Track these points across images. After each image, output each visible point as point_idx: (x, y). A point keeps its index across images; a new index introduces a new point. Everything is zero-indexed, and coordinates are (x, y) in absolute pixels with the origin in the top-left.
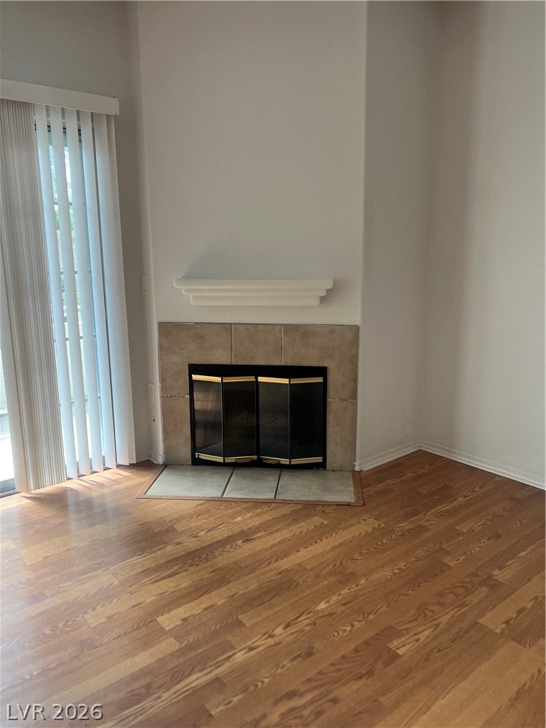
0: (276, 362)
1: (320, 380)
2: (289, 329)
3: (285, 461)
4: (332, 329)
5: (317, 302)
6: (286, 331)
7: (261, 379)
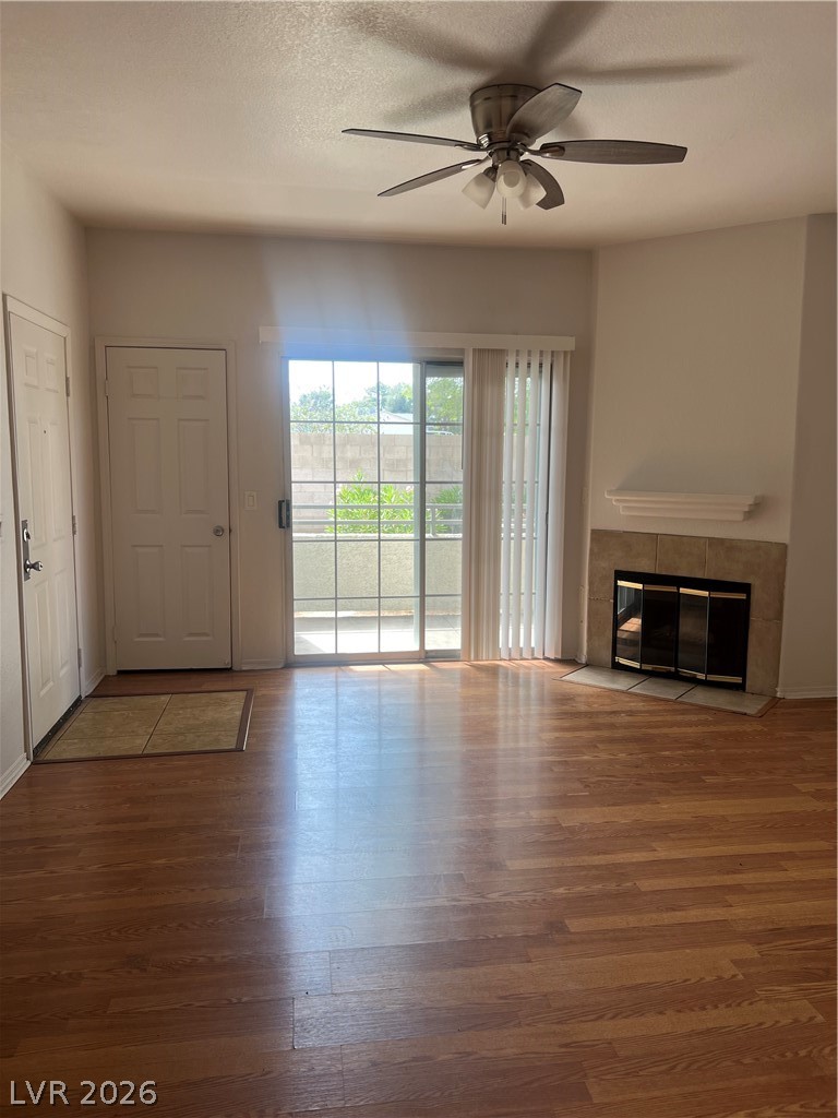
0: (699, 575)
1: (743, 596)
2: (714, 542)
3: (701, 676)
4: (758, 546)
5: (740, 517)
6: (710, 545)
7: (682, 590)
